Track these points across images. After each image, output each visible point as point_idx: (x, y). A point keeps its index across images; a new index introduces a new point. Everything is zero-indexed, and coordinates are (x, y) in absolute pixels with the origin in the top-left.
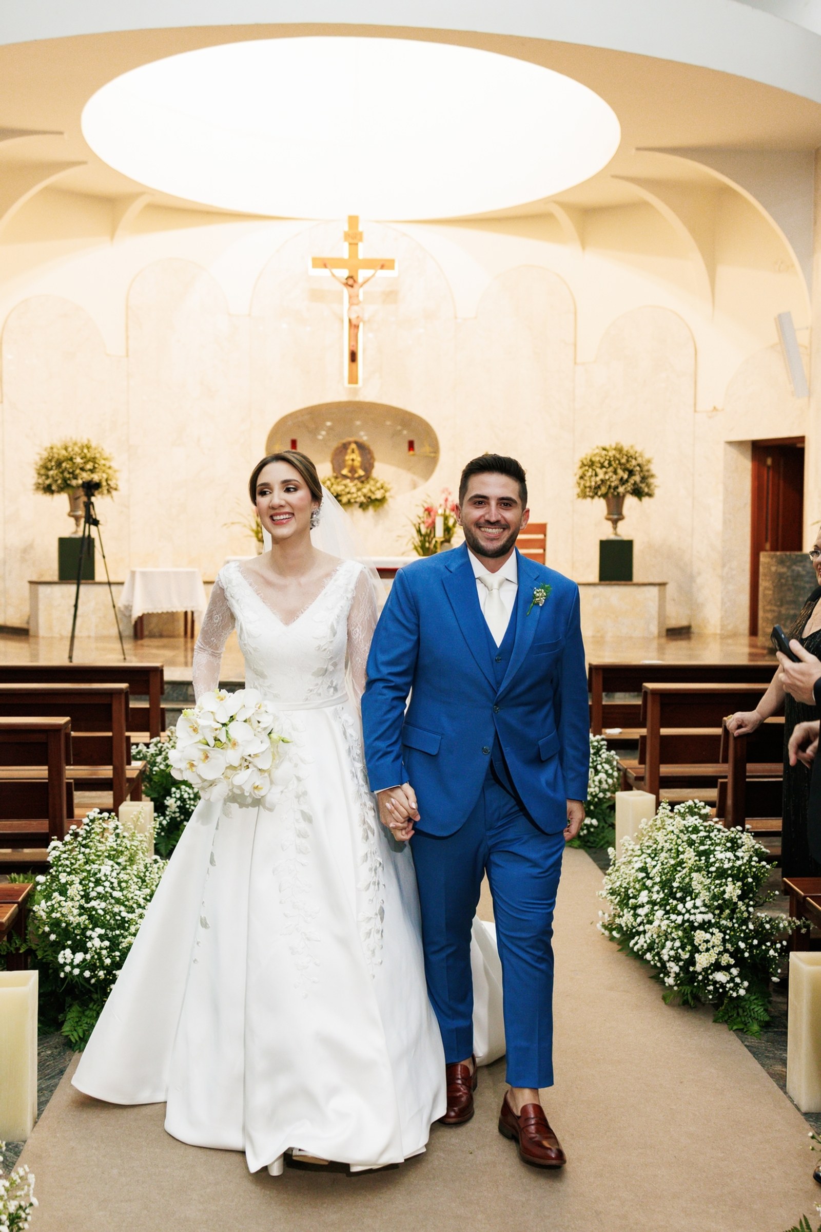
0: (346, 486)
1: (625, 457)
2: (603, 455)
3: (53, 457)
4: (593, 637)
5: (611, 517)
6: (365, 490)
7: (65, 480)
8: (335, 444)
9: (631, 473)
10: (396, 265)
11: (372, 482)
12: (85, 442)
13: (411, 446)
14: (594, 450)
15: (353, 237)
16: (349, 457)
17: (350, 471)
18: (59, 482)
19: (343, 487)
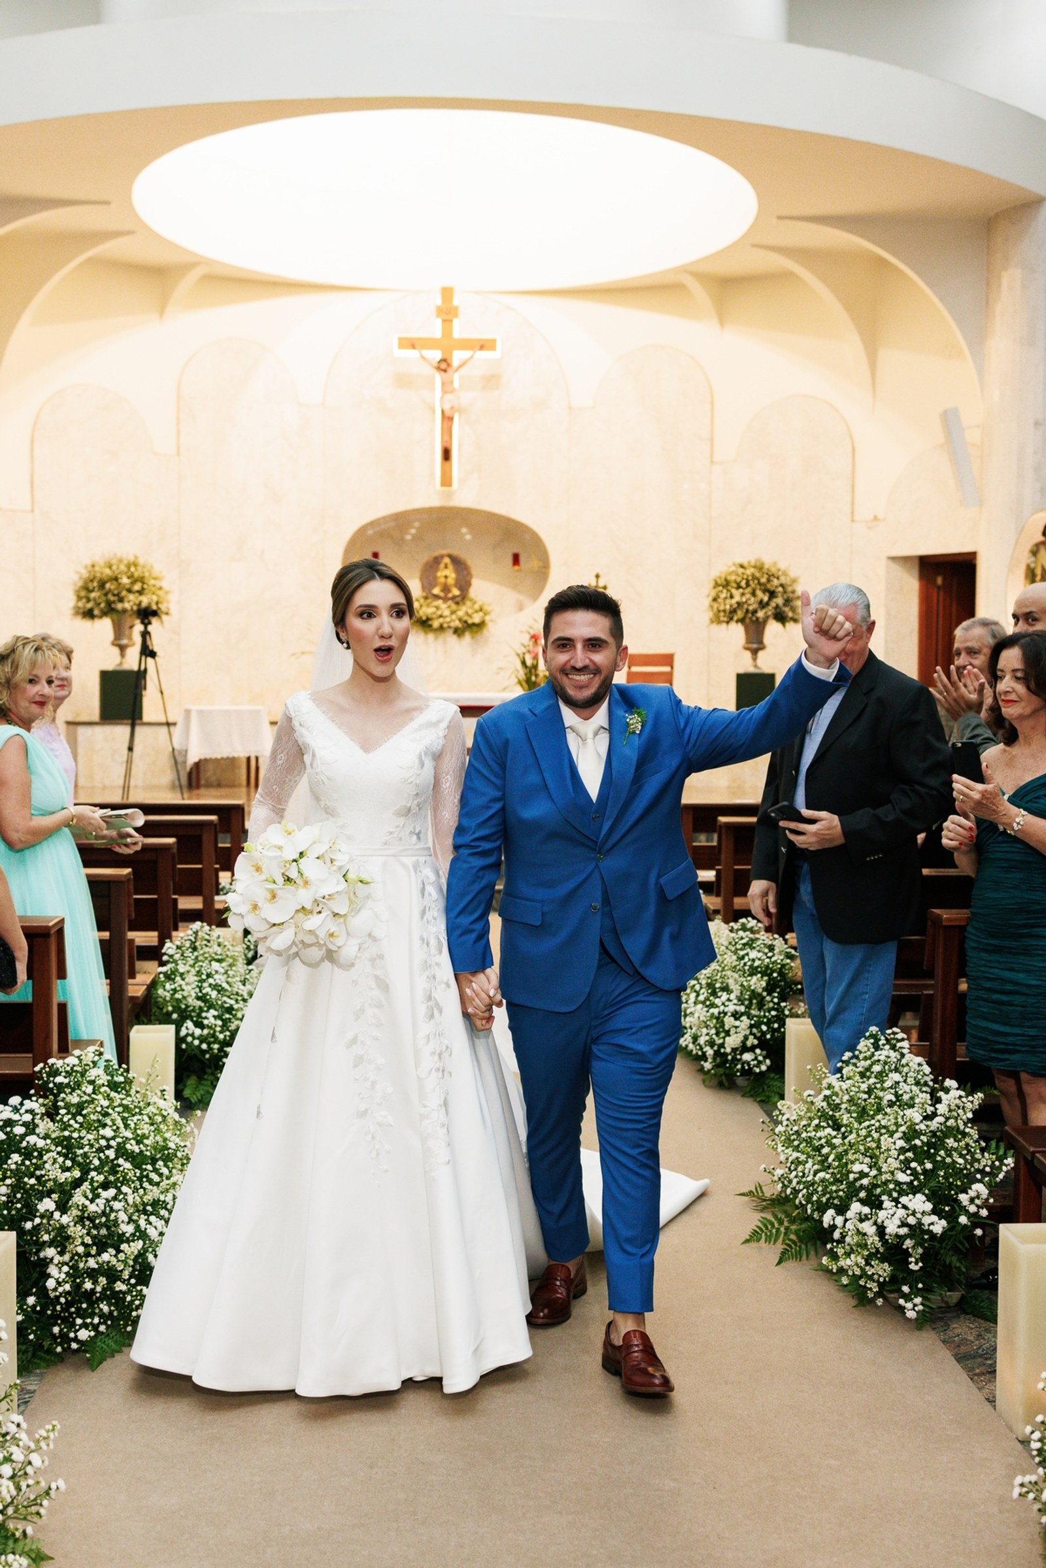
0: (437, 608)
1: (766, 576)
2: (740, 574)
3: (95, 577)
4: (729, 787)
5: (750, 646)
6: (460, 613)
7: (109, 603)
8: (426, 557)
9: (772, 594)
10: (498, 345)
11: (468, 603)
12: (132, 559)
13: (516, 559)
14: (730, 567)
15: (447, 313)
16: (441, 574)
17: (443, 590)
18: (103, 605)
19: (434, 610)
